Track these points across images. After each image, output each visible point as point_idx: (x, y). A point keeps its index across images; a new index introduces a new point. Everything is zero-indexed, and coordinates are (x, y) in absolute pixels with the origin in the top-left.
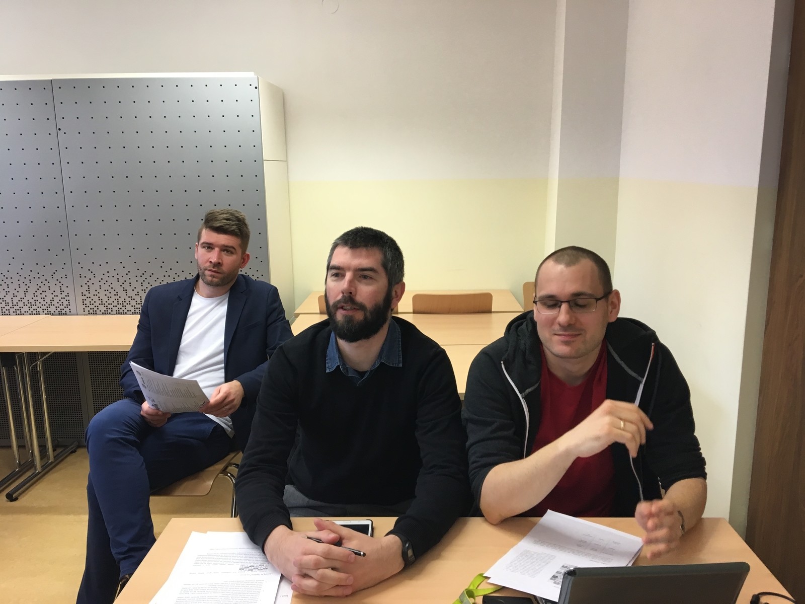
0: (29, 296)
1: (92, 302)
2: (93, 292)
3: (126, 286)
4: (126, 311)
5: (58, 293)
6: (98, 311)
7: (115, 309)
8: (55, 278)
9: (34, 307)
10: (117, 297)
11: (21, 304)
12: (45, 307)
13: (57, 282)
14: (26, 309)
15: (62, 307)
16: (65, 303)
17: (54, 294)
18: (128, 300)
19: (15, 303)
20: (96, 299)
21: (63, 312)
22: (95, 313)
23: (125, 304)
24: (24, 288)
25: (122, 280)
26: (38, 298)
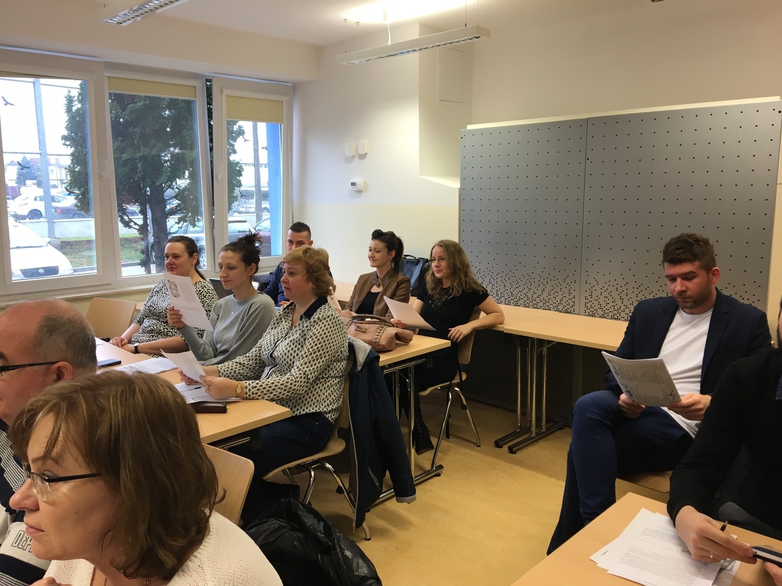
0: (545, 294)
1: (593, 306)
2: (594, 297)
3: (623, 295)
4: (620, 317)
5: (567, 294)
6: (596, 314)
7: (610, 314)
8: (566, 283)
9: (548, 304)
10: (614, 304)
11: (538, 300)
12: (555, 305)
13: (568, 286)
14: (541, 304)
16: (572, 304)
17: (564, 295)
18: (623, 308)
19: (534, 299)
20: (596, 303)
21: (569, 311)
22: (593, 316)
23: (620, 311)
24: (542, 287)
25: (620, 290)
26: (551, 297)
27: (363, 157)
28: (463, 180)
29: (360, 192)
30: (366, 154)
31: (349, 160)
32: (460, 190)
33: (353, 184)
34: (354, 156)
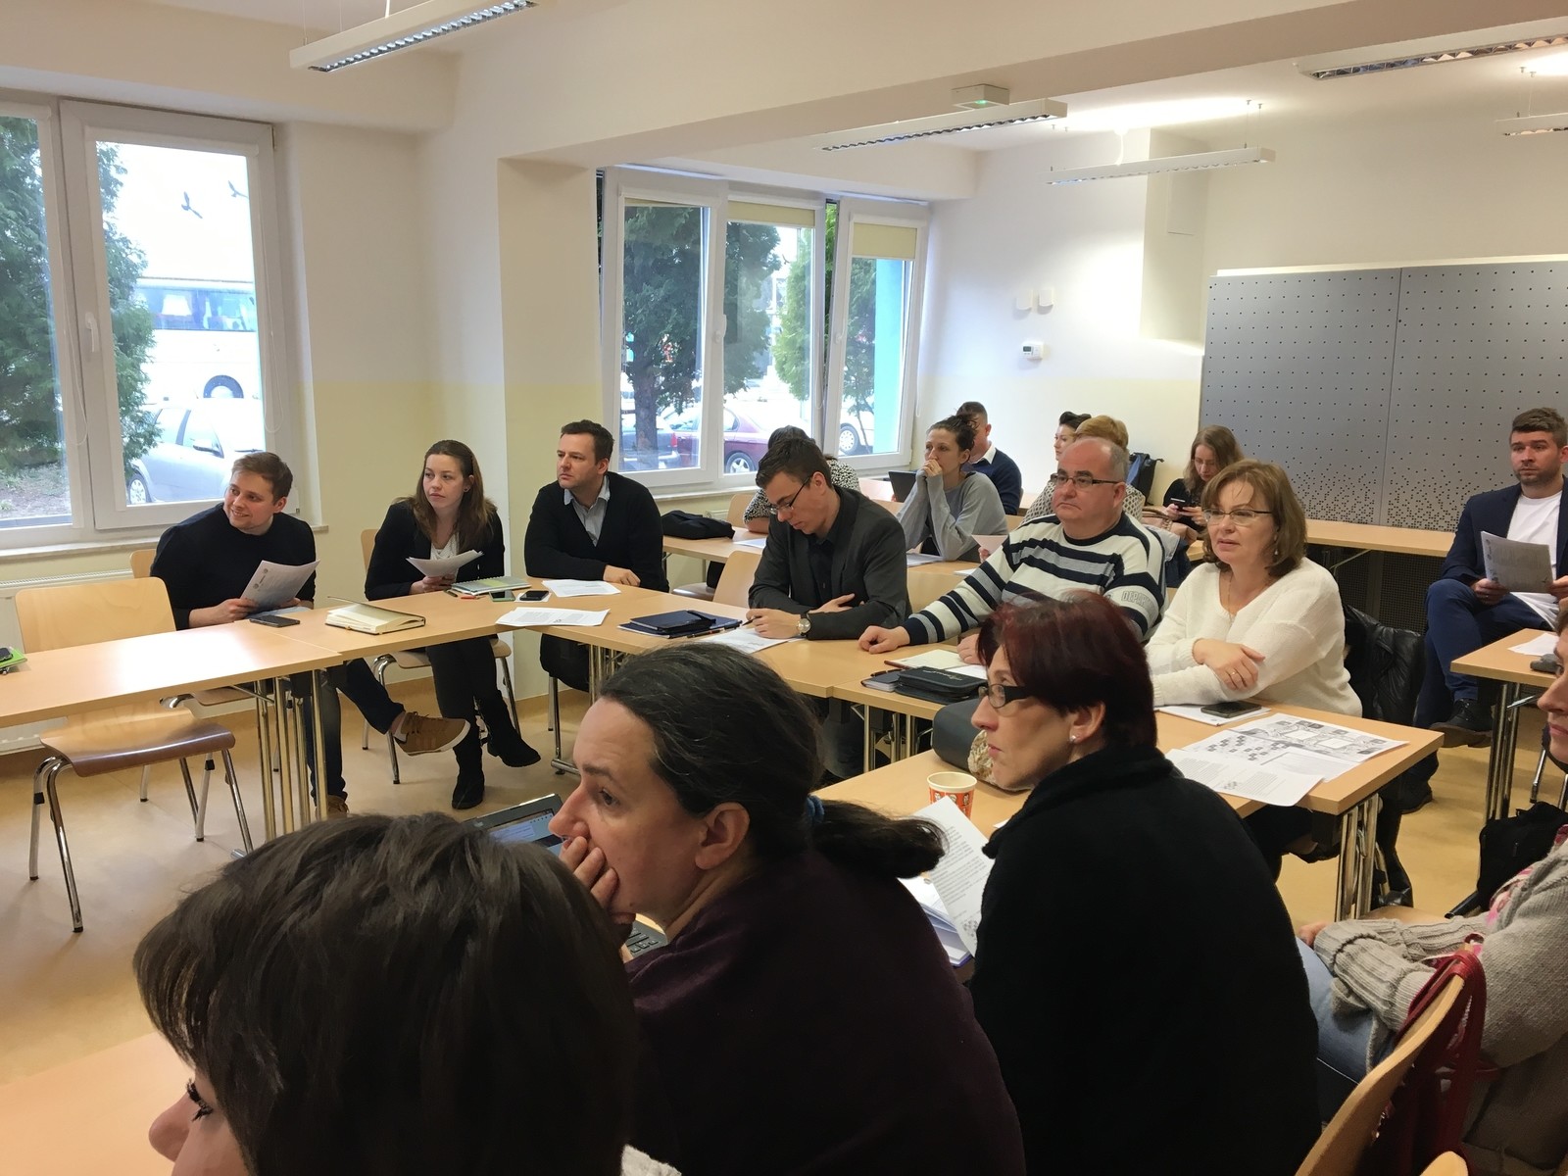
0: (1330, 499)
1: (1400, 513)
2: (1402, 501)
3: (1443, 498)
4: (1437, 527)
5: (1362, 499)
6: (1404, 523)
7: (1424, 523)
8: (1362, 483)
9: (1333, 513)
10: (1429, 510)
11: (1318, 508)
12: (1343, 513)
13: (1364, 489)
14: (1323, 513)
15: (1364, 515)
16: (1368, 511)
17: (1359, 500)
18: (1442, 514)
19: (1312, 506)
20: (1404, 509)
21: (1364, 520)
22: (1400, 526)
23: (1437, 519)
24: (1325, 490)
25: (1439, 492)
26: (1339, 503)
27: (1044, 310)
28: (1210, 346)
29: (1037, 360)
30: (1051, 306)
31: (1021, 314)
32: (1204, 359)
33: (1027, 349)
34: (1030, 310)
